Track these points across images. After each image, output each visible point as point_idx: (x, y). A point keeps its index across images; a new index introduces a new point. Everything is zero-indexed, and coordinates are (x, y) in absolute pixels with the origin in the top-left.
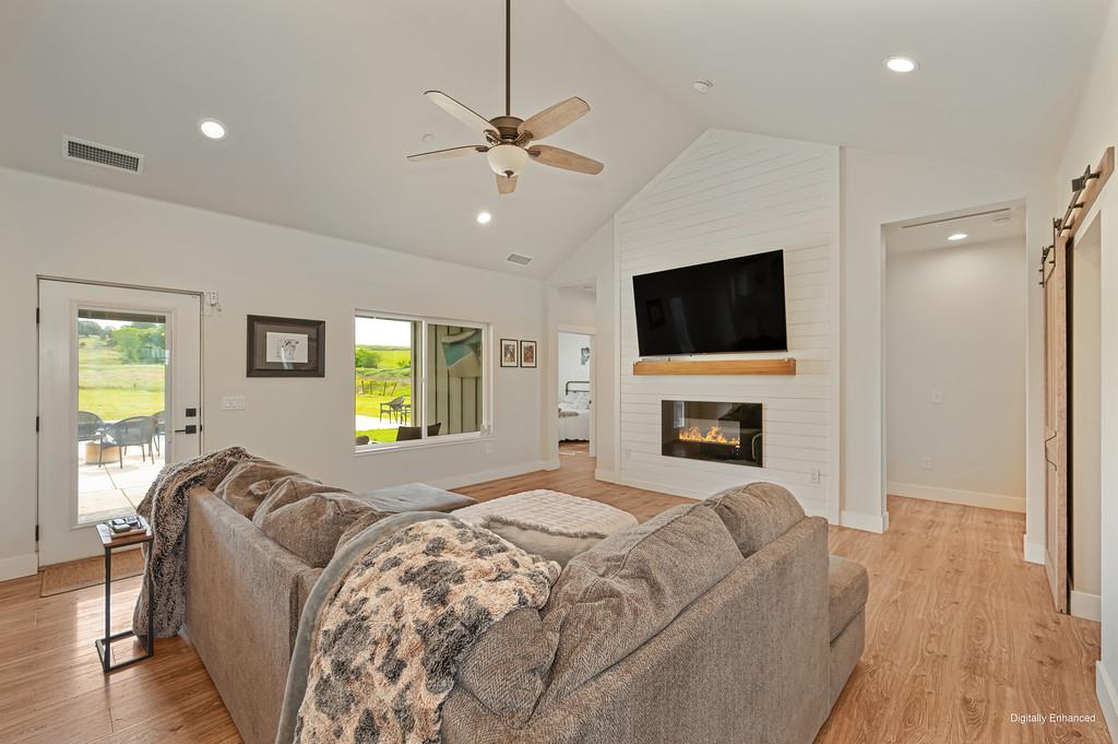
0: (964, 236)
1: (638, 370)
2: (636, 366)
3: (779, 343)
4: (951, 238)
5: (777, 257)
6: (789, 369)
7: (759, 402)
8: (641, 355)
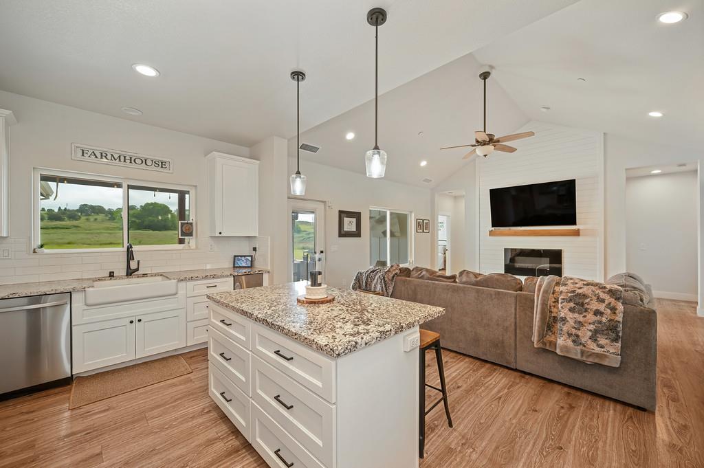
0: (660, 171)
1: (491, 233)
2: (491, 232)
3: (572, 221)
4: (653, 172)
5: (572, 183)
6: (577, 233)
7: (560, 248)
8: (493, 226)
